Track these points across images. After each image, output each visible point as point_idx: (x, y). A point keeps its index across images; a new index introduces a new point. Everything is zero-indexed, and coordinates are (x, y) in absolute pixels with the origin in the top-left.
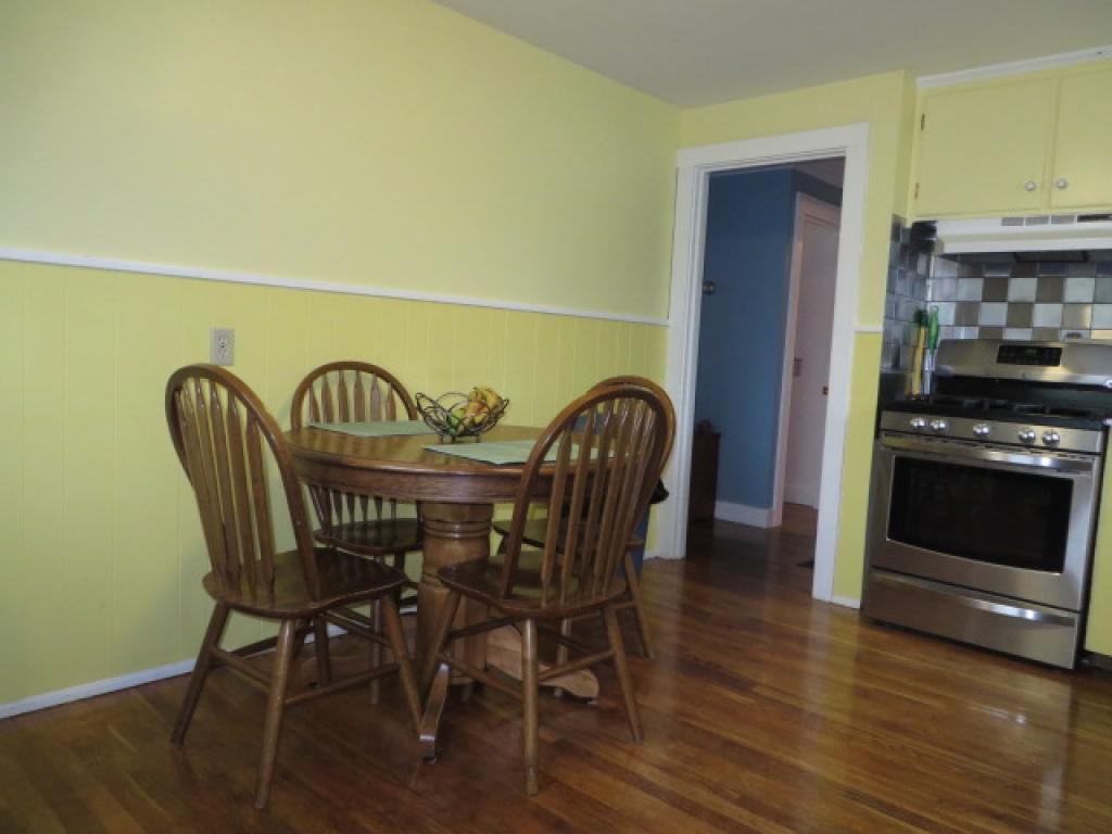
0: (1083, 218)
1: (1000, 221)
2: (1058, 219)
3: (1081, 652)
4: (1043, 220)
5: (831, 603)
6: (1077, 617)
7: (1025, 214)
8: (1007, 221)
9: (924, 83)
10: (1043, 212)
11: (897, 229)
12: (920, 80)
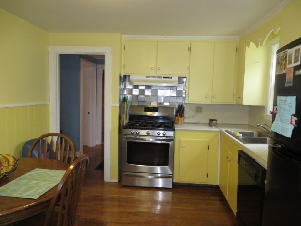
0: (164, 77)
1: (145, 77)
2: (159, 77)
3: (173, 183)
4: (155, 77)
5: (110, 182)
6: (172, 175)
7: (151, 75)
8: (147, 77)
9: (124, 37)
10: (155, 75)
11: (120, 77)
12: (123, 36)
